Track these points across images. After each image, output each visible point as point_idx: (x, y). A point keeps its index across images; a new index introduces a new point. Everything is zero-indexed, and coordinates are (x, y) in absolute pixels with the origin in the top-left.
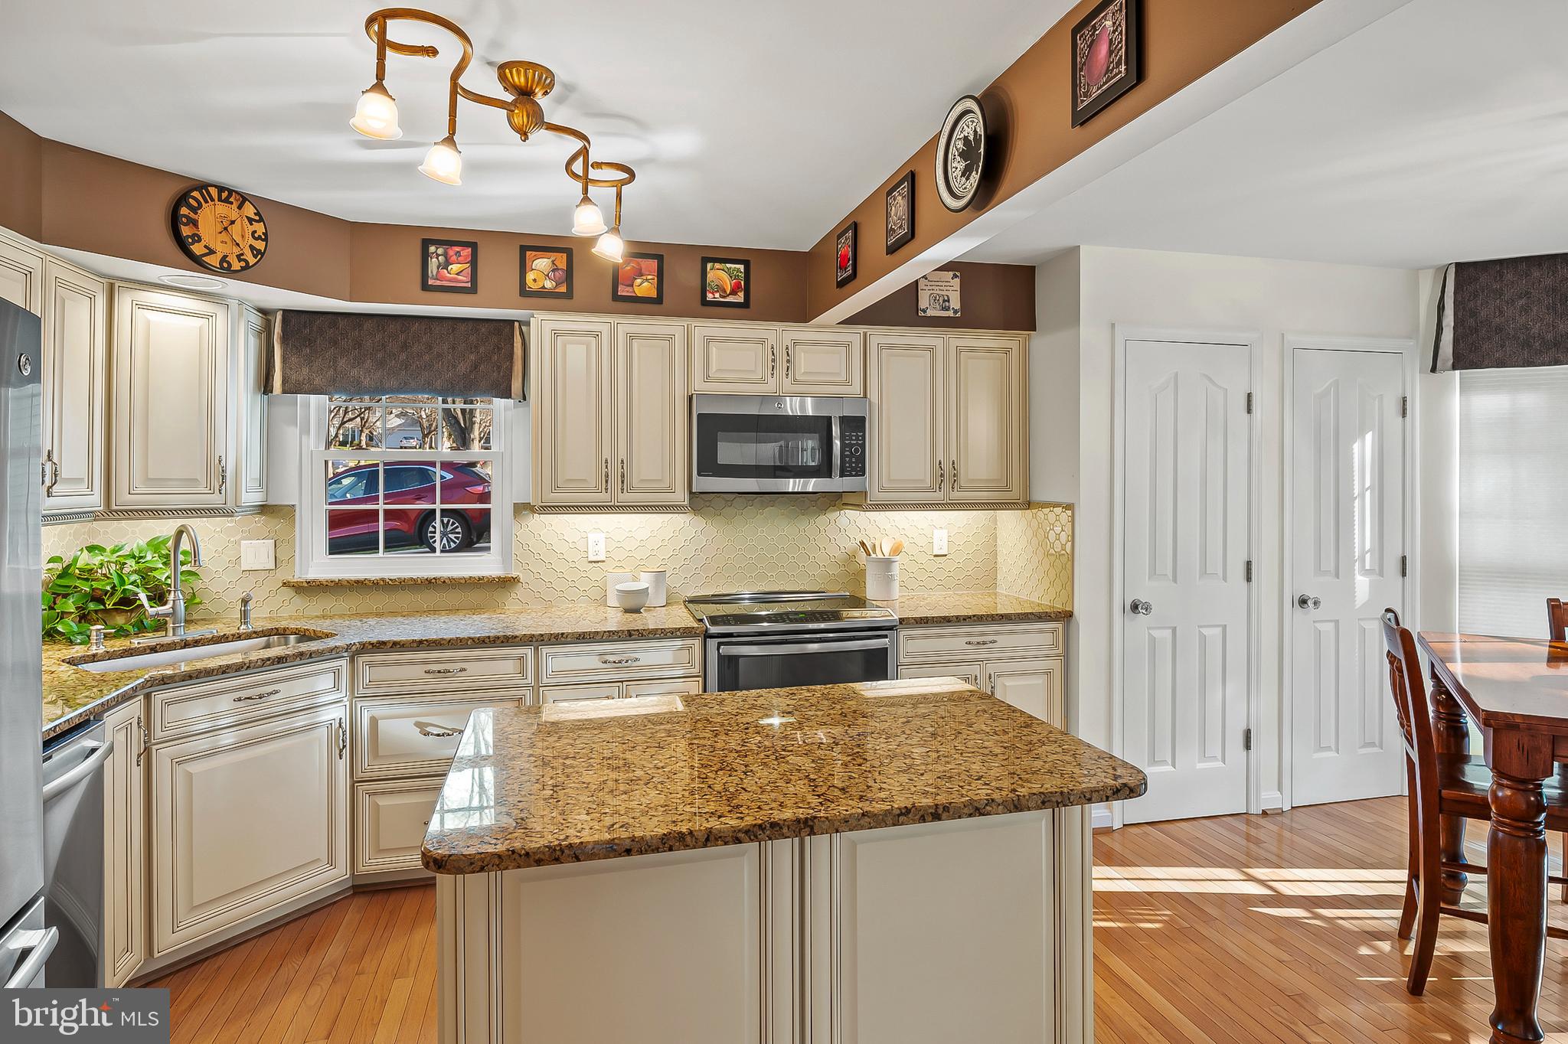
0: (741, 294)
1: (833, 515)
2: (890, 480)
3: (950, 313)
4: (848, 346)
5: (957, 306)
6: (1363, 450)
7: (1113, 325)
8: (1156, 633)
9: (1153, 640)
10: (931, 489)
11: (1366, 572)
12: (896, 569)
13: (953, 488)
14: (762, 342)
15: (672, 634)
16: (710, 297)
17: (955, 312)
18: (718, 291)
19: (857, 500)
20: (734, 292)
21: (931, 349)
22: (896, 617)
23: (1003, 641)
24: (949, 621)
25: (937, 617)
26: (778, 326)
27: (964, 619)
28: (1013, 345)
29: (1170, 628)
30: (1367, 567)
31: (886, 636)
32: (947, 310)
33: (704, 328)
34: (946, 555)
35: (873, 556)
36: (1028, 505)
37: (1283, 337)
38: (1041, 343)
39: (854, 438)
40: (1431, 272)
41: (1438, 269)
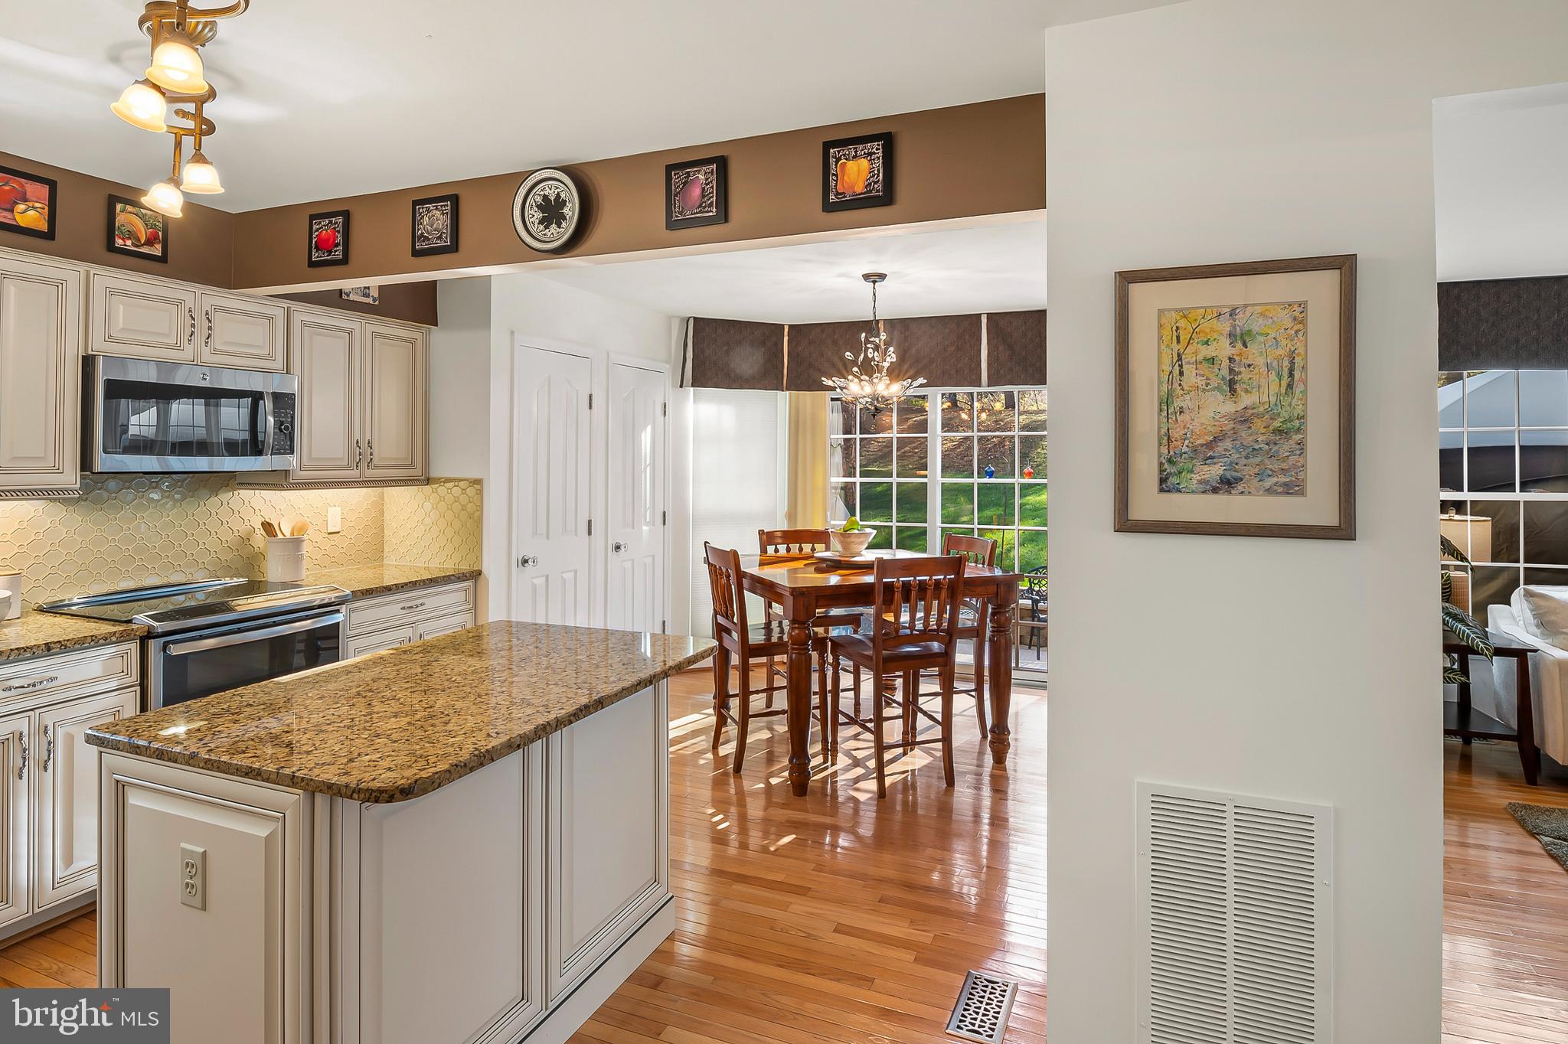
0: (159, 247)
1: (225, 496)
2: (310, 459)
3: (370, 301)
4: (271, 319)
5: (376, 295)
6: (646, 437)
7: (512, 333)
8: (536, 581)
9: (534, 586)
10: (349, 466)
11: (647, 524)
12: (306, 548)
13: (368, 466)
14: (178, 303)
15: (105, 640)
16: (119, 242)
17: (374, 300)
18: (129, 238)
19: (279, 480)
20: (150, 242)
21: (351, 333)
22: (348, 592)
23: (430, 603)
24: (390, 590)
25: (380, 587)
26: (199, 289)
27: (402, 587)
28: (418, 336)
29: (543, 576)
30: (648, 520)
31: (338, 611)
32: (367, 297)
33: (106, 278)
34: (339, 532)
35: (280, 536)
36: (428, 481)
37: (608, 355)
38: (438, 337)
39: (283, 415)
40: (678, 320)
41: (682, 319)
